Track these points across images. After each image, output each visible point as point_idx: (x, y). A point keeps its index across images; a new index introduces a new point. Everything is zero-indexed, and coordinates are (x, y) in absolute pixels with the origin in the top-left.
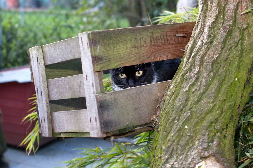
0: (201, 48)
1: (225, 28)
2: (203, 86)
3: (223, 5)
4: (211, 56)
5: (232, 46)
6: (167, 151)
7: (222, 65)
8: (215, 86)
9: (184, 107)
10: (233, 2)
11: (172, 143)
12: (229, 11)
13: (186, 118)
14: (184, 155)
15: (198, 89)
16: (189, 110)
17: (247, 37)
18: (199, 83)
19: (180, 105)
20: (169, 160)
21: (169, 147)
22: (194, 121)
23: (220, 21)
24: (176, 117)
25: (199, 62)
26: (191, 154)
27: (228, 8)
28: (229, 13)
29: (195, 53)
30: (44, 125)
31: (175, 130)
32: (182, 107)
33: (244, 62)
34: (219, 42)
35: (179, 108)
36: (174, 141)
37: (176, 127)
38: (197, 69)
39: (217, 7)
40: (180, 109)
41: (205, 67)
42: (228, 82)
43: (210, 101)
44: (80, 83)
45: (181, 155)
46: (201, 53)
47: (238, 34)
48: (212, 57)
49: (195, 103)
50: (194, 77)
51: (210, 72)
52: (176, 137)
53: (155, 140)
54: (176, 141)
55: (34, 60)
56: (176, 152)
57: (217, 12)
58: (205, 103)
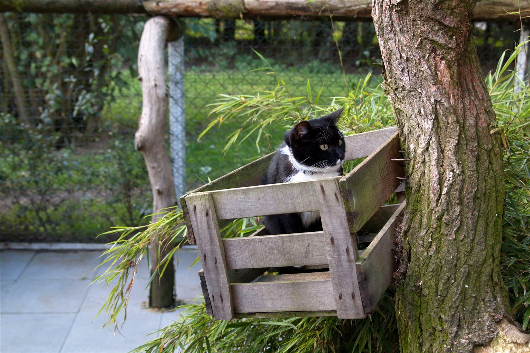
0: (455, 181)
1: (472, 151)
2: (472, 230)
3: (462, 121)
4: (469, 191)
5: (485, 174)
6: (453, 321)
7: (483, 200)
8: (482, 228)
9: (457, 261)
10: (471, 116)
11: (456, 310)
12: (470, 128)
13: (465, 275)
14: (476, 323)
15: (466, 235)
16: (465, 263)
17: (494, 160)
18: (465, 228)
19: (452, 259)
20: (459, 333)
21: (454, 315)
22: (473, 276)
23: (463, 142)
24: (451, 276)
25: (458, 200)
26: (483, 320)
27: (468, 124)
28: (472, 132)
29: (448, 188)
30: (220, 305)
31: (456, 293)
32: (455, 261)
33: (500, 192)
34: (473, 171)
35: (451, 263)
36: (458, 307)
37: (456, 288)
38: (457, 209)
39: (456, 124)
40: (454, 264)
41: (466, 205)
42: (492, 220)
43: (482, 249)
44: (308, 246)
45: (473, 323)
46: (457, 187)
47: (486, 158)
48: (471, 192)
49: (468, 254)
50: (457, 220)
51: (474, 211)
52: (461, 301)
53: (417, 306)
54: (460, 306)
55: (198, 214)
56: (464, 321)
57: (459, 131)
58: (479, 252)
